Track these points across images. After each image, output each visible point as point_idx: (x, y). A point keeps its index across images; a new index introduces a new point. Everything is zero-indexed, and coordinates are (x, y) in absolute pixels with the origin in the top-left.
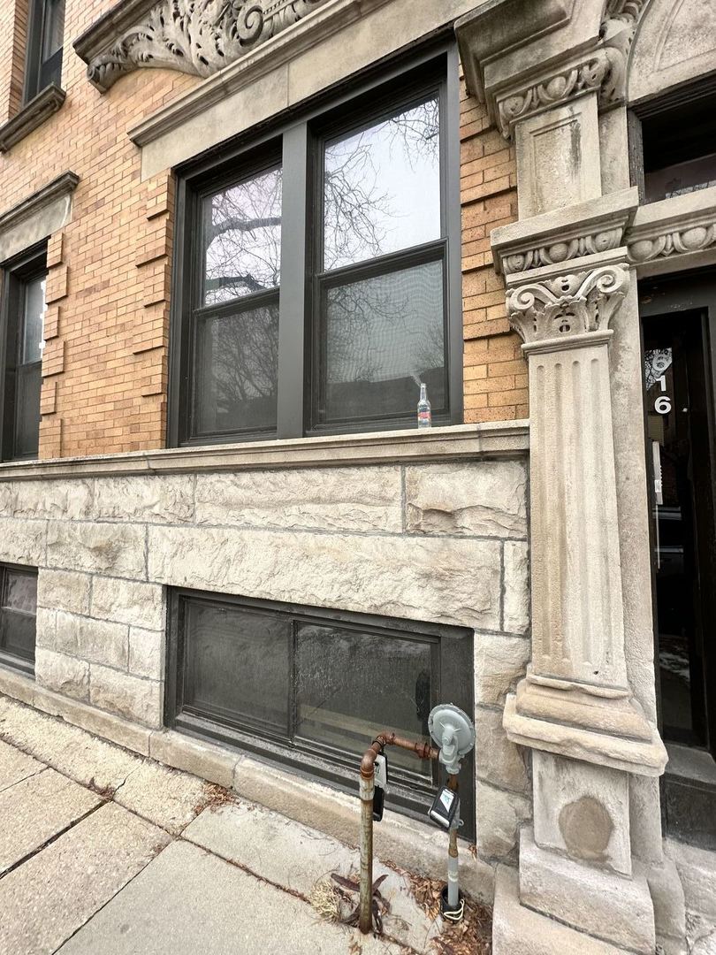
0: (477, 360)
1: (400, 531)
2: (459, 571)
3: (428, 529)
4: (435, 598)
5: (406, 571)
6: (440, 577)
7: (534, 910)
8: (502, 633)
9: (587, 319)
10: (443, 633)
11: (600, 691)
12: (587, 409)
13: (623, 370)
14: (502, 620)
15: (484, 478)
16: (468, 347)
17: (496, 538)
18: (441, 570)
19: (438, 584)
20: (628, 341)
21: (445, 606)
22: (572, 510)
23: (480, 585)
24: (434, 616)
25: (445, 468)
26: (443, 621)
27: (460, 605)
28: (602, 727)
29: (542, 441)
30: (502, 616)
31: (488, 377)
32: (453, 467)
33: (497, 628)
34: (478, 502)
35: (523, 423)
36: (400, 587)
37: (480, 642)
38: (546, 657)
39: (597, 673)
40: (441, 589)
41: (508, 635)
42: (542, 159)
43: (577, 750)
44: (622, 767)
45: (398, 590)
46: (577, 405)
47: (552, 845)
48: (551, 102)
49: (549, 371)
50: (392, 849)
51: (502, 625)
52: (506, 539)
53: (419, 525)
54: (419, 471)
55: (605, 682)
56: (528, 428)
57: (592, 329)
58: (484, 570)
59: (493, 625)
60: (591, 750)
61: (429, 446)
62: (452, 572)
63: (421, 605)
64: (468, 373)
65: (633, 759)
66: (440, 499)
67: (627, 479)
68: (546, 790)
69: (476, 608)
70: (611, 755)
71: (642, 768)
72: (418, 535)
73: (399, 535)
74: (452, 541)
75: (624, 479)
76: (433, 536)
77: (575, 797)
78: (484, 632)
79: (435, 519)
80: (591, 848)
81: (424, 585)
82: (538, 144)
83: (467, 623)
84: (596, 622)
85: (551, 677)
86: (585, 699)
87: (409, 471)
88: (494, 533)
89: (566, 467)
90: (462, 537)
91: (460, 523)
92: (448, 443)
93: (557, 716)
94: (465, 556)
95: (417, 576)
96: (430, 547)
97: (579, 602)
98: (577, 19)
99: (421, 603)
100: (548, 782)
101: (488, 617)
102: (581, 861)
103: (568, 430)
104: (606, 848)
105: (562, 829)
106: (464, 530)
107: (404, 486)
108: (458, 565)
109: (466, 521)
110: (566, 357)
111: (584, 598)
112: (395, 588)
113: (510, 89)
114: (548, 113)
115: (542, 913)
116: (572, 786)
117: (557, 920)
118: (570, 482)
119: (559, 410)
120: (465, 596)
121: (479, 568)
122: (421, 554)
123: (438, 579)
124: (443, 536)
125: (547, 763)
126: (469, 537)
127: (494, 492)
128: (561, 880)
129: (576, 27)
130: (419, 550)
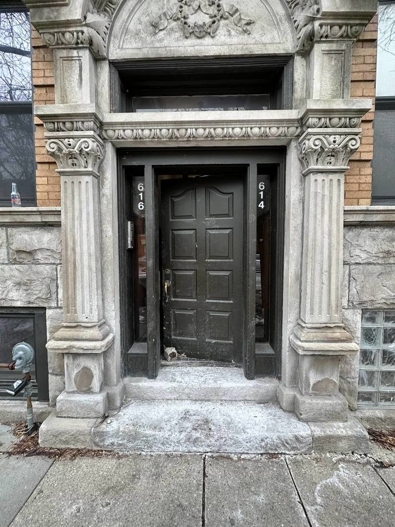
0: (42, 174)
1: (7, 262)
2: (34, 280)
3: (21, 260)
4: (25, 295)
5: (9, 282)
6: (25, 284)
7: (62, 417)
8: (58, 307)
9: (82, 162)
10: (35, 312)
11: (87, 325)
12: (84, 204)
13: (105, 188)
14: (58, 301)
15: (47, 235)
16: (39, 166)
17: (54, 264)
18: (25, 281)
19: (25, 288)
20: (107, 175)
21: (30, 298)
22: (78, 250)
23: (44, 286)
24: (26, 303)
25: (28, 229)
26: (31, 305)
27: (36, 296)
28: (84, 338)
29: (66, 218)
30: (57, 300)
31: (48, 184)
32: (33, 229)
33: (56, 305)
34: (43, 247)
35: (58, 208)
36: (6, 291)
37: (49, 313)
38: (69, 314)
39: (87, 318)
40: (27, 290)
41: (61, 308)
42: (66, 74)
43: (74, 349)
44: (89, 352)
45: (6, 292)
46: (80, 202)
47: (72, 390)
48: (67, 45)
49: (69, 184)
50: (8, 417)
51: (57, 304)
52: (58, 264)
53: (15, 259)
54: (14, 231)
55: (90, 321)
56: (60, 211)
57: (85, 167)
58: (46, 279)
59: (54, 304)
60: (78, 348)
61: (16, 217)
62: (31, 281)
63: (18, 299)
64: (38, 181)
65: (92, 348)
66: (24, 245)
67: (106, 236)
68: (70, 369)
69: (43, 297)
70: (85, 348)
71: (96, 350)
72: (17, 264)
73: (7, 264)
74: (33, 266)
75: (105, 237)
76: (24, 264)
77: (80, 369)
78: (50, 308)
79: (23, 255)
80: (86, 387)
81: (19, 289)
82: (65, 65)
83: (42, 305)
84: (87, 297)
85: (70, 323)
86: (82, 329)
87: (9, 230)
88: (53, 262)
89: (76, 230)
90: (38, 264)
91: (36, 257)
92: (26, 216)
93: (68, 338)
94: (39, 273)
95: (14, 285)
96: (22, 270)
97: (80, 289)
98: (72, 4)
99: (18, 298)
100: (70, 366)
101: (51, 301)
102: (82, 393)
103: (77, 214)
104: (90, 384)
105: (75, 383)
106: (39, 261)
107: (7, 238)
108: (34, 277)
109: (39, 256)
110: (76, 179)
111: (82, 287)
112: (3, 291)
113: (46, 28)
114: (68, 50)
115: (64, 417)
116: (79, 365)
117: (70, 417)
118: (77, 237)
119: (73, 203)
120: (37, 292)
121: (44, 278)
122: (16, 273)
123: (24, 285)
124: (29, 264)
125: (70, 358)
126: (42, 264)
127: (51, 242)
128: (71, 402)
129: (72, 9)
130: (15, 271)
